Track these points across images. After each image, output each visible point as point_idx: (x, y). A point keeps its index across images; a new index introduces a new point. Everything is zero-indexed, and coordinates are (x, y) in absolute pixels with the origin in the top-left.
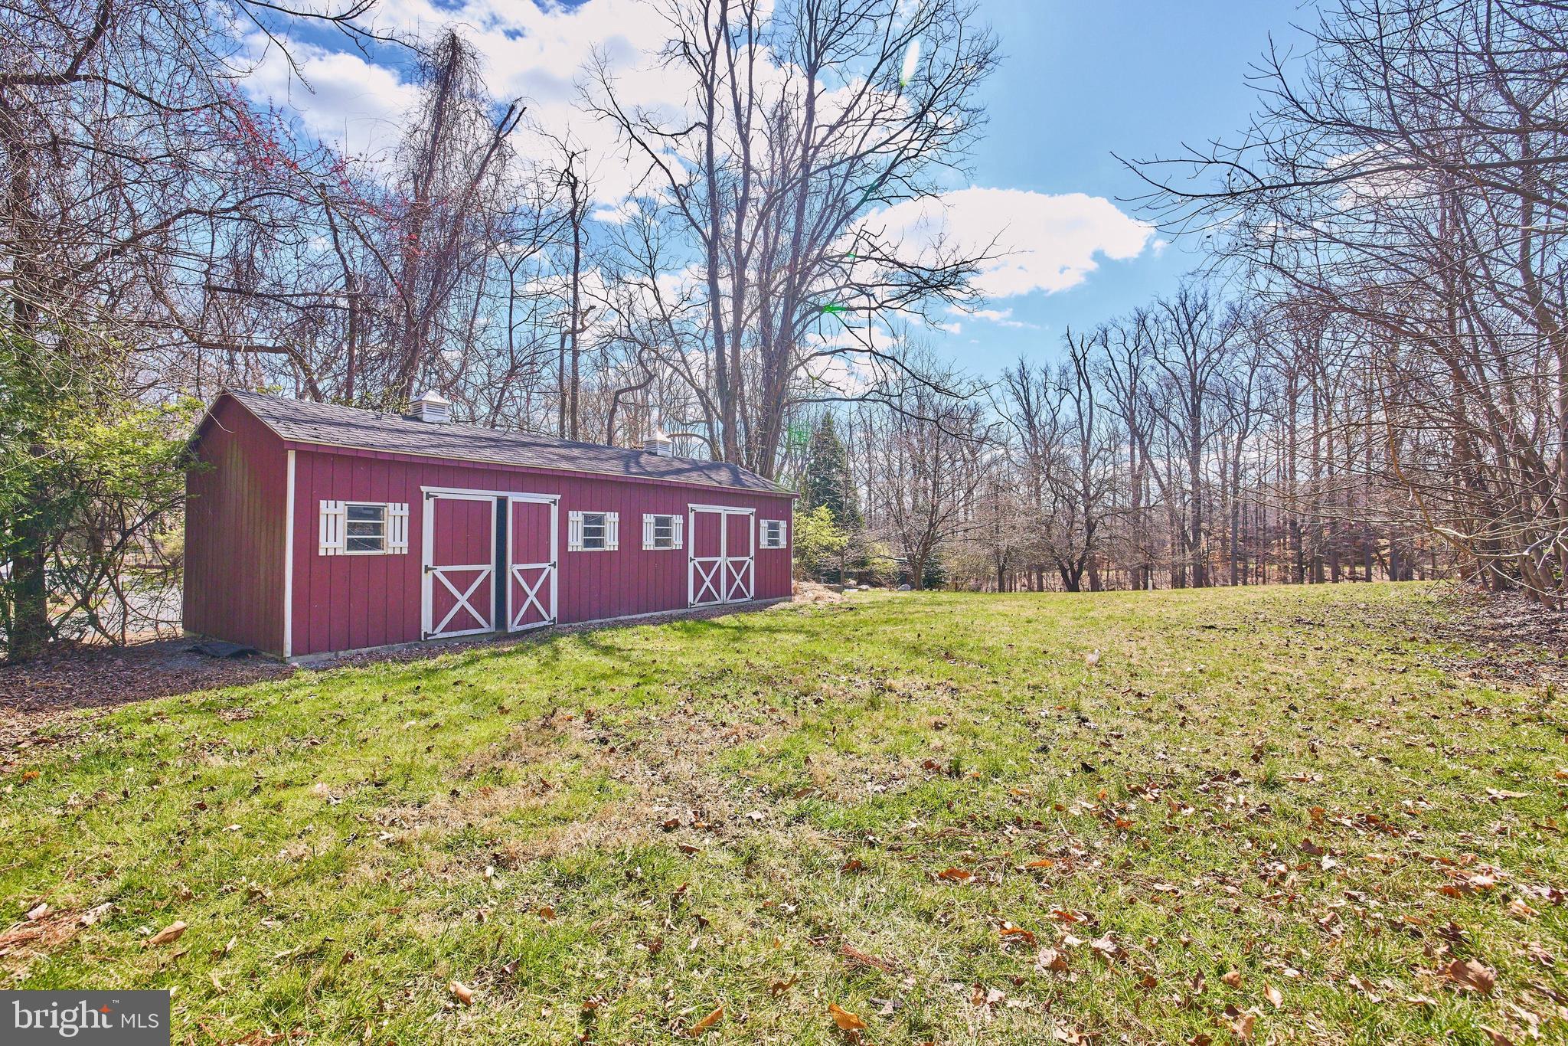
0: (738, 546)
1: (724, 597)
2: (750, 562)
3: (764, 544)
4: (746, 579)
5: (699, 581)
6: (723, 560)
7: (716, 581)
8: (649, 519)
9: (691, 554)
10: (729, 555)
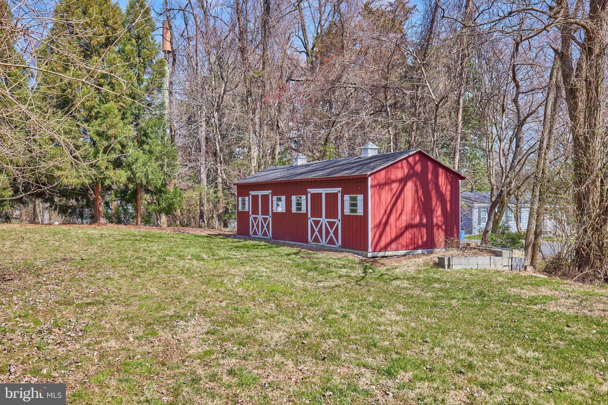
0: (332, 213)
1: (323, 242)
2: (339, 223)
3: (347, 212)
4: (336, 233)
5: (313, 231)
6: (324, 221)
7: (320, 231)
8: (294, 198)
9: (309, 216)
10: (326, 218)
